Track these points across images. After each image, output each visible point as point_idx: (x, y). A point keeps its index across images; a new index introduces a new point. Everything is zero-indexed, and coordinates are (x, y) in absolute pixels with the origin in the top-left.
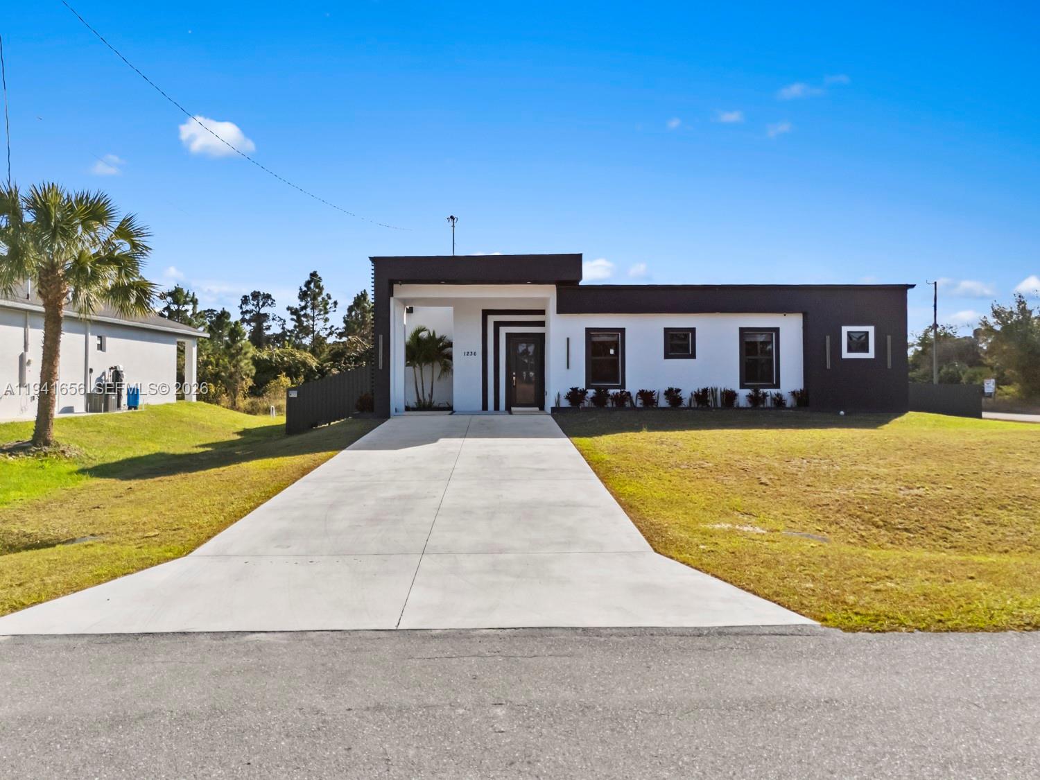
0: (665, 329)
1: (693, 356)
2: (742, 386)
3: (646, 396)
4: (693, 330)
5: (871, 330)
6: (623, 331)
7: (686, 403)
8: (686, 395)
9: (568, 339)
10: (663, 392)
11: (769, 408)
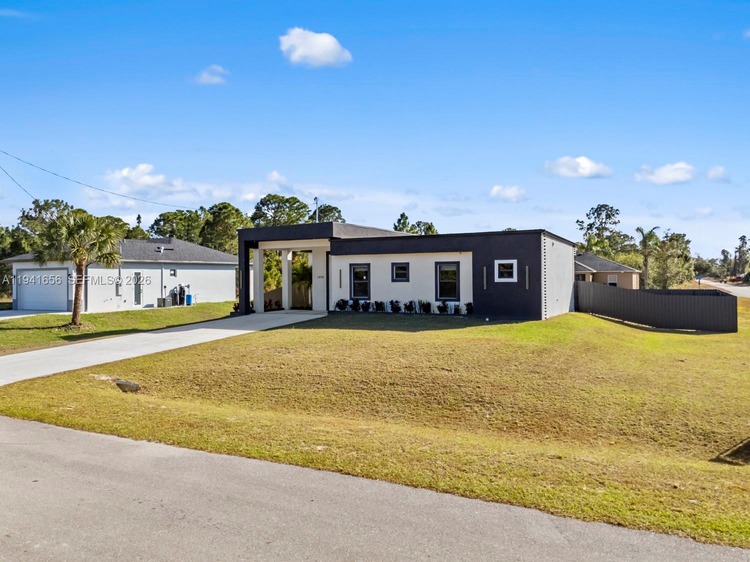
0: (392, 263)
1: (408, 280)
2: (437, 300)
3: (380, 306)
4: (408, 264)
5: (514, 262)
6: (369, 265)
7: (401, 310)
8: (402, 305)
9: (340, 270)
10: (389, 302)
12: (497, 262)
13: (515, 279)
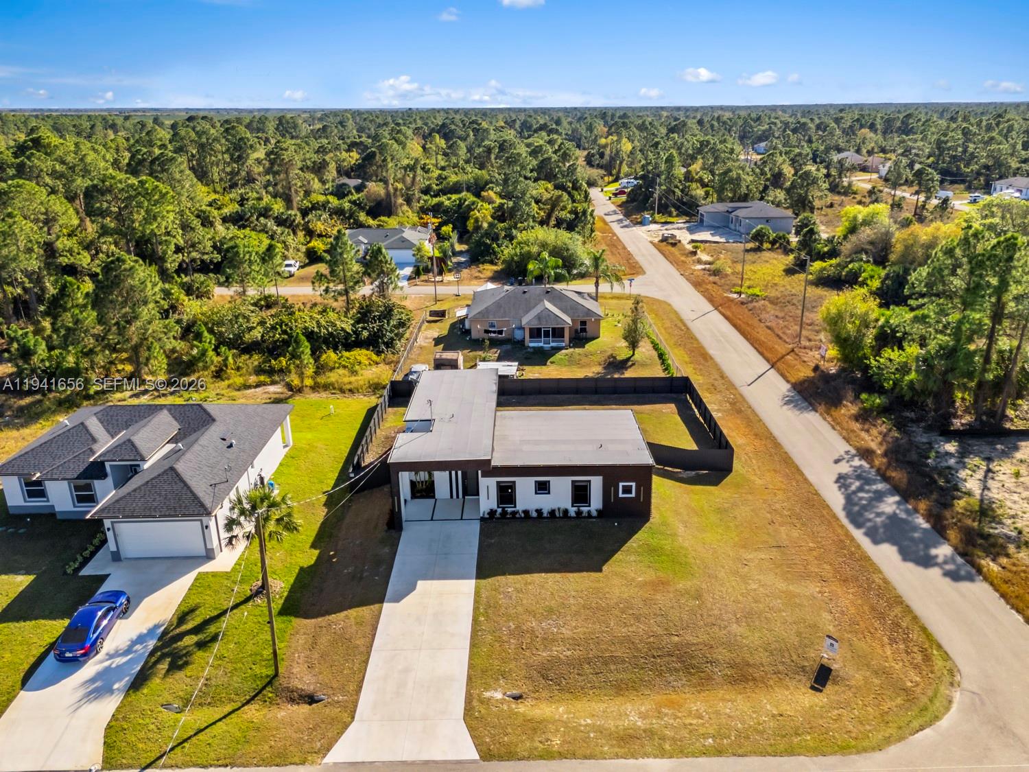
0: (535, 482)
1: (549, 493)
3: (526, 512)
4: (549, 482)
5: (633, 484)
6: (514, 483)
7: (545, 515)
8: (545, 512)
9: (488, 487)
10: (534, 510)
11: (584, 517)
12: (621, 484)
13: (633, 495)
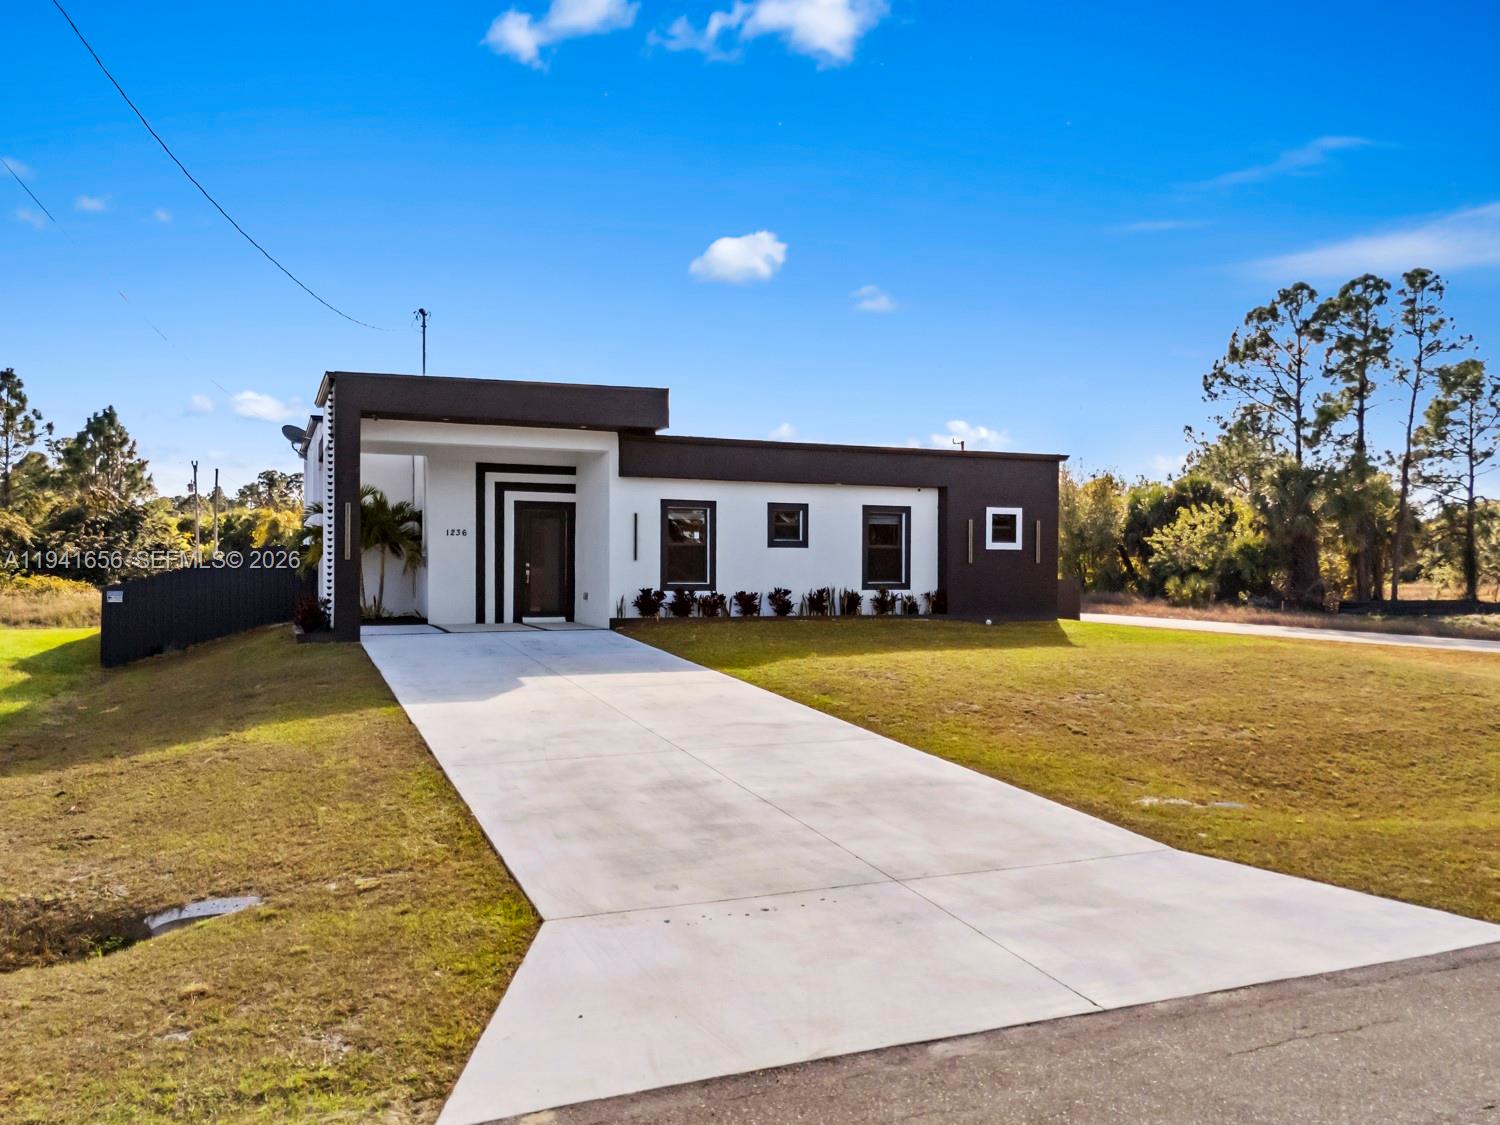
0: (769, 504)
1: (805, 544)
2: (865, 587)
3: (747, 601)
4: (805, 507)
5: (1018, 512)
6: (712, 505)
7: (796, 610)
8: (796, 599)
9: (636, 515)
10: (766, 594)
11: (897, 616)
12: (990, 512)
13: (1018, 545)
